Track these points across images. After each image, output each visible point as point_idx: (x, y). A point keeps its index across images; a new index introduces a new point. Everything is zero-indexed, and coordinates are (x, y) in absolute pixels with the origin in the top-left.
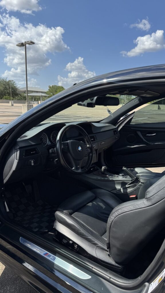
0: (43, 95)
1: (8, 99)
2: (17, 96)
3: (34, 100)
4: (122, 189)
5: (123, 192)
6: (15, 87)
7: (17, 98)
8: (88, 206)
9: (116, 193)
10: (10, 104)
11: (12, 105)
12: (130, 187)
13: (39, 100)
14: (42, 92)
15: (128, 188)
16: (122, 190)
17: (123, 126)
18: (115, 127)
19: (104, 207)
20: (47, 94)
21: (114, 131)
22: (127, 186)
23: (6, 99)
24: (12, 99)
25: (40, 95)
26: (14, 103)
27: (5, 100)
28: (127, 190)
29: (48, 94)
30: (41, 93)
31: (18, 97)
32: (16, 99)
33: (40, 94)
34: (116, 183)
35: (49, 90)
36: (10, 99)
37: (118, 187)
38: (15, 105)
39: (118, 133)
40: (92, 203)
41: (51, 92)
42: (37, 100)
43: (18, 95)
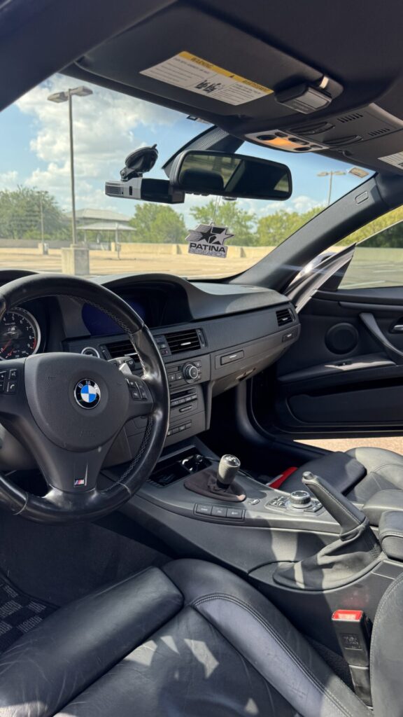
0: (122, 227)
1: (36, 239)
2: (59, 231)
3: (101, 241)
4: (298, 568)
5: (302, 586)
6: (53, 208)
7: (58, 236)
8: (129, 662)
9: (272, 584)
10: (40, 250)
11: (46, 253)
12: (336, 567)
13: (111, 240)
14: (120, 222)
15: (325, 570)
16: (299, 575)
17: (313, 297)
18: (283, 298)
19: (210, 663)
20: (131, 225)
21: (277, 312)
22: (321, 558)
23: (32, 238)
24: (46, 239)
25: (115, 228)
26: (50, 248)
27: (29, 242)
28: (322, 576)
29: (134, 227)
30: (117, 224)
31: (61, 234)
32: (56, 238)
33: (115, 226)
34: (274, 536)
35: (136, 215)
36: (41, 239)
37: (284, 552)
38: (51, 252)
39: (295, 321)
40: (156, 640)
41: (142, 221)
42: (107, 239)
43: (60, 229)
